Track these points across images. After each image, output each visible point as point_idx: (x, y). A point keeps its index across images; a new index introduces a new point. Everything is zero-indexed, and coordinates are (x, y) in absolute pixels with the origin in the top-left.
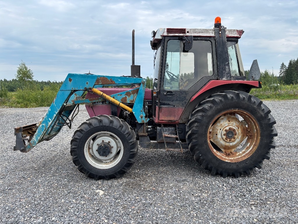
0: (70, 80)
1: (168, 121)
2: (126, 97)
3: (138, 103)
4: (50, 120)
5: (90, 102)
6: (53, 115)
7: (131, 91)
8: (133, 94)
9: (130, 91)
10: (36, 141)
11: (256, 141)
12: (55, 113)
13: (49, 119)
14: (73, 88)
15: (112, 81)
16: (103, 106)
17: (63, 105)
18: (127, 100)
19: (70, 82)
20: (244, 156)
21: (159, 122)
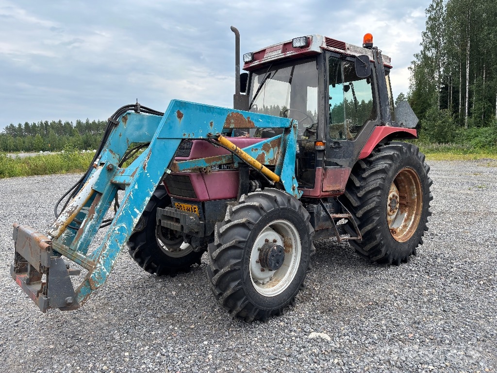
0: (180, 116)
1: (332, 192)
2: (263, 154)
3: (289, 164)
4: (138, 212)
5: (208, 165)
6: (144, 200)
7: (271, 142)
8: (273, 148)
9: (267, 142)
10: (105, 270)
11: (418, 209)
12: (148, 195)
13: (135, 210)
14: (184, 135)
15: (250, 122)
16: (222, 174)
17: (165, 173)
18: (266, 160)
19: (178, 119)
20: (409, 231)
21: (322, 196)
